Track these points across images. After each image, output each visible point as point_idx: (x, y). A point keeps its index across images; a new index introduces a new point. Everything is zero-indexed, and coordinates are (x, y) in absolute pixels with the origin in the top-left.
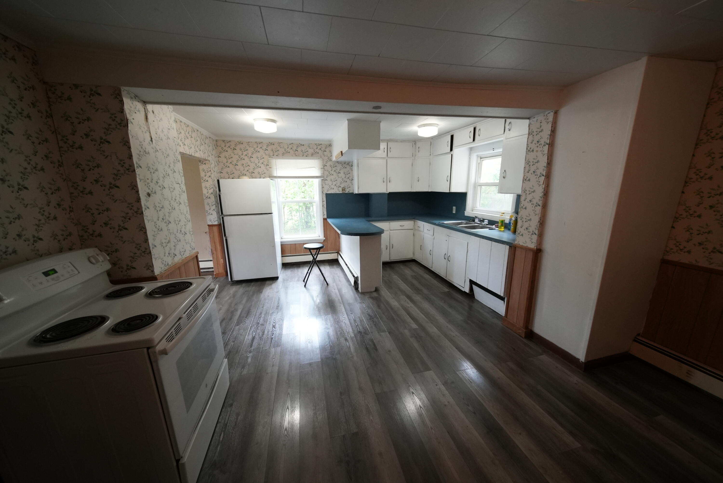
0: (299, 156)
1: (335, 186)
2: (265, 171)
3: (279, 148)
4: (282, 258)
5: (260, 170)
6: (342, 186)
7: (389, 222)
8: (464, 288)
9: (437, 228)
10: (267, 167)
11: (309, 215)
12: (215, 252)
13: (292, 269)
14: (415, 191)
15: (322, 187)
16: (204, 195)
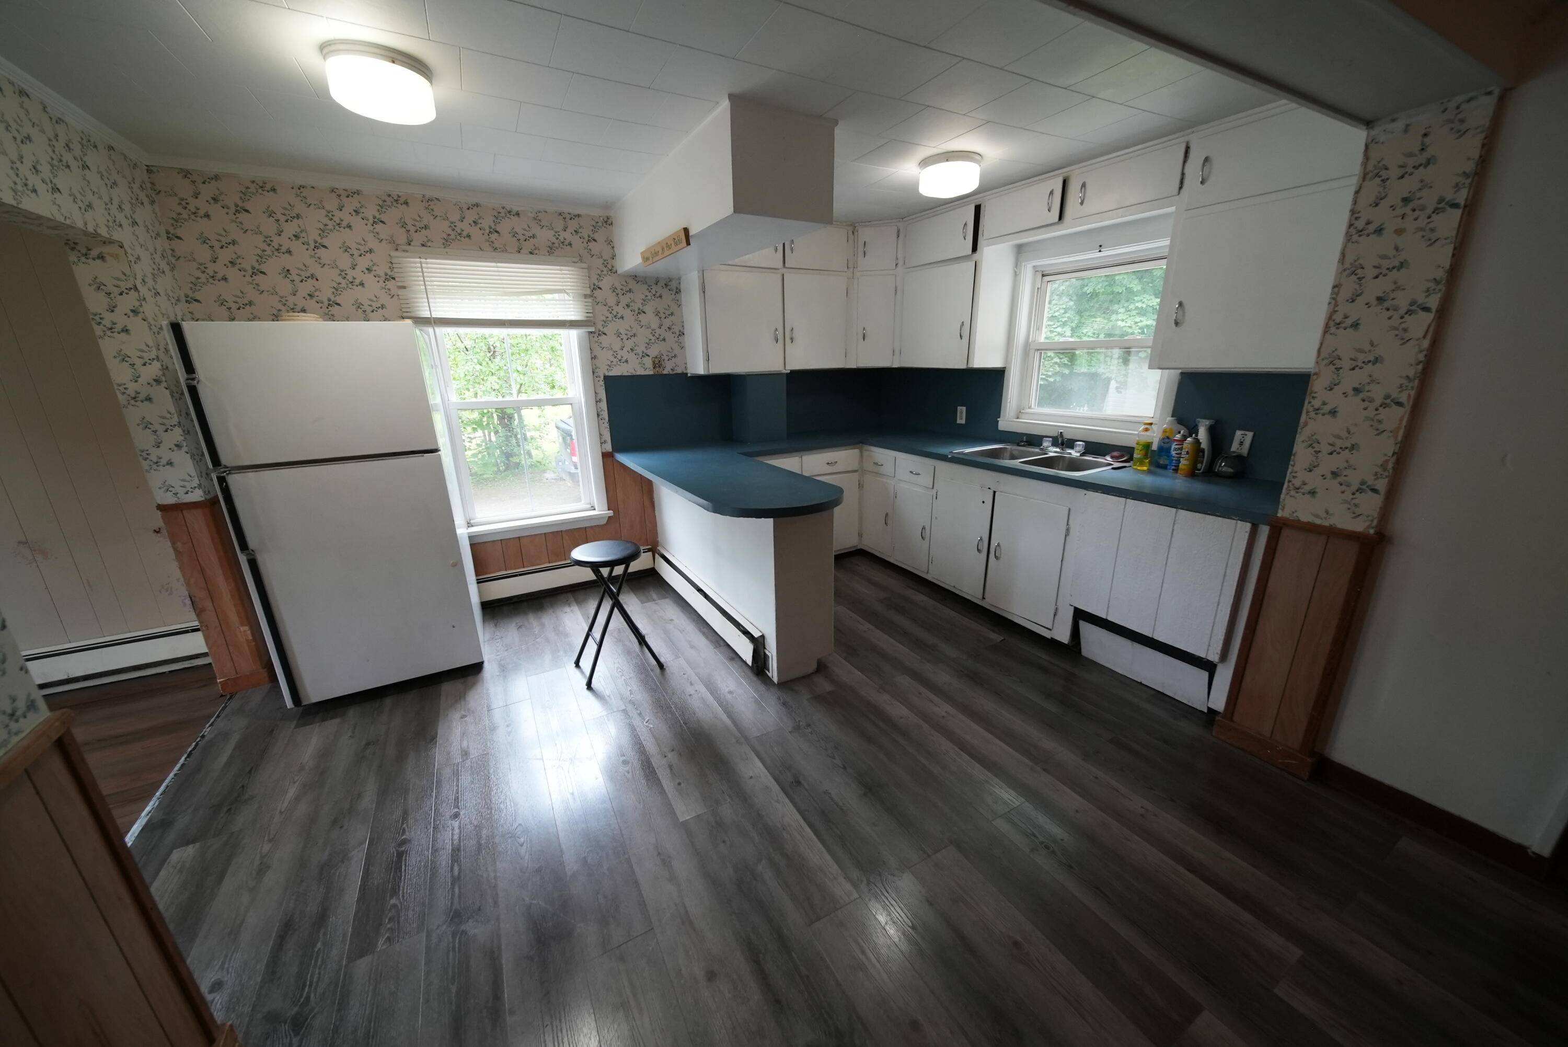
0: (505, 251)
1: (632, 354)
2: (384, 299)
3: (427, 219)
4: (479, 588)
5: (363, 295)
6: (653, 352)
7: (799, 454)
8: (1050, 630)
9: (941, 466)
10: (390, 284)
11: (513, 436)
12: (208, 604)
13: (518, 621)
14: (853, 366)
15: (592, 357)
16: (116, 387)
